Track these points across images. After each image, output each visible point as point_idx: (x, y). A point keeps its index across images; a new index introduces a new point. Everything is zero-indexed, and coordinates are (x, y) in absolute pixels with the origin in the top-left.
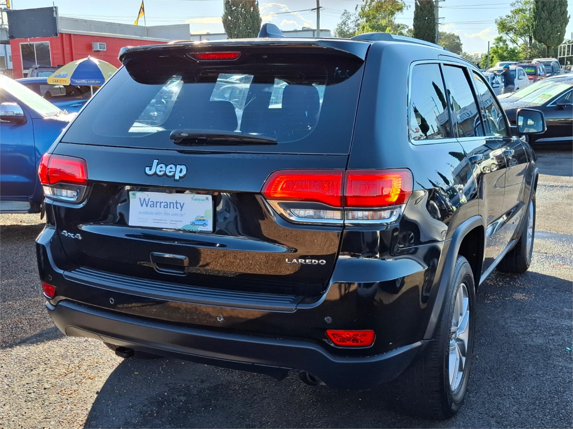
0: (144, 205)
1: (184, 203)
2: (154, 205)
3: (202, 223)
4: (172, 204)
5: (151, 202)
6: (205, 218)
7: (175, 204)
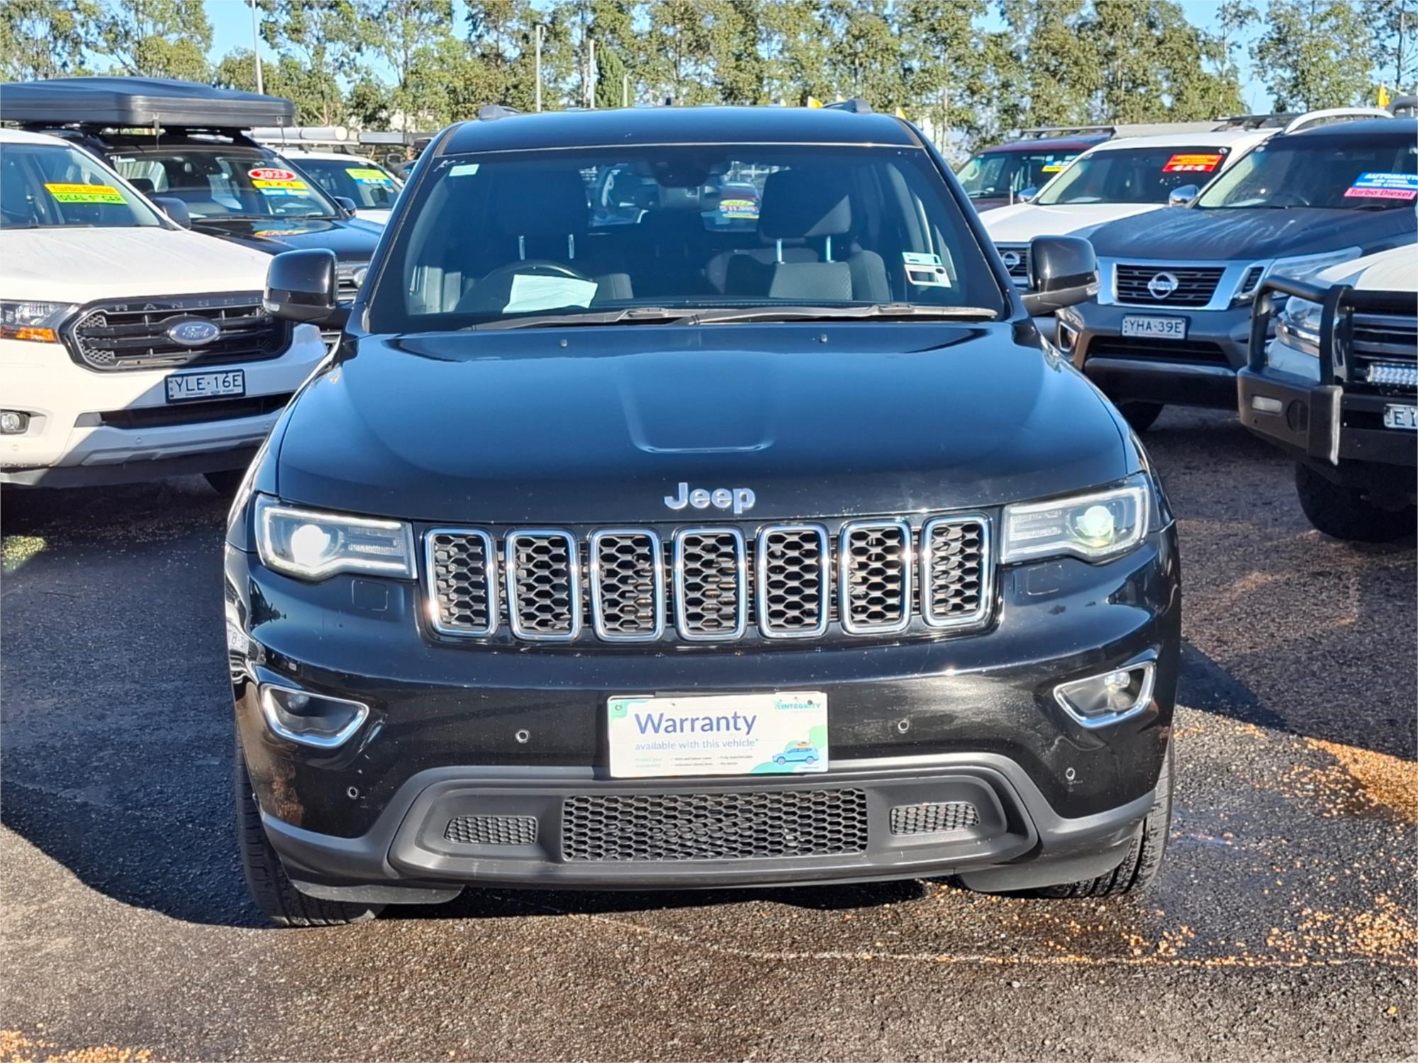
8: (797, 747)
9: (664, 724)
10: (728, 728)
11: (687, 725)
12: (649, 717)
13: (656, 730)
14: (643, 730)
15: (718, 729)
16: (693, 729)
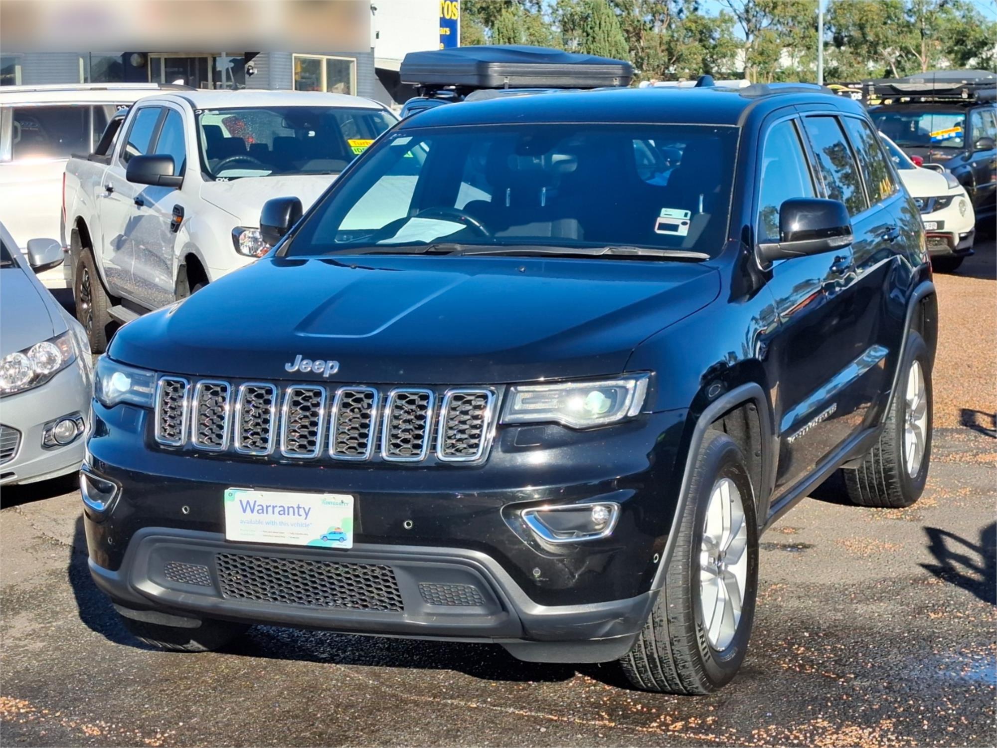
8: (334, 530)
9: (257, 508)
10: (294, 515)
11: (270, 509)
12: (248, 502)
13: (252, 511)
14: (244, 511)
15: (288, 514)
16: (273, 513)
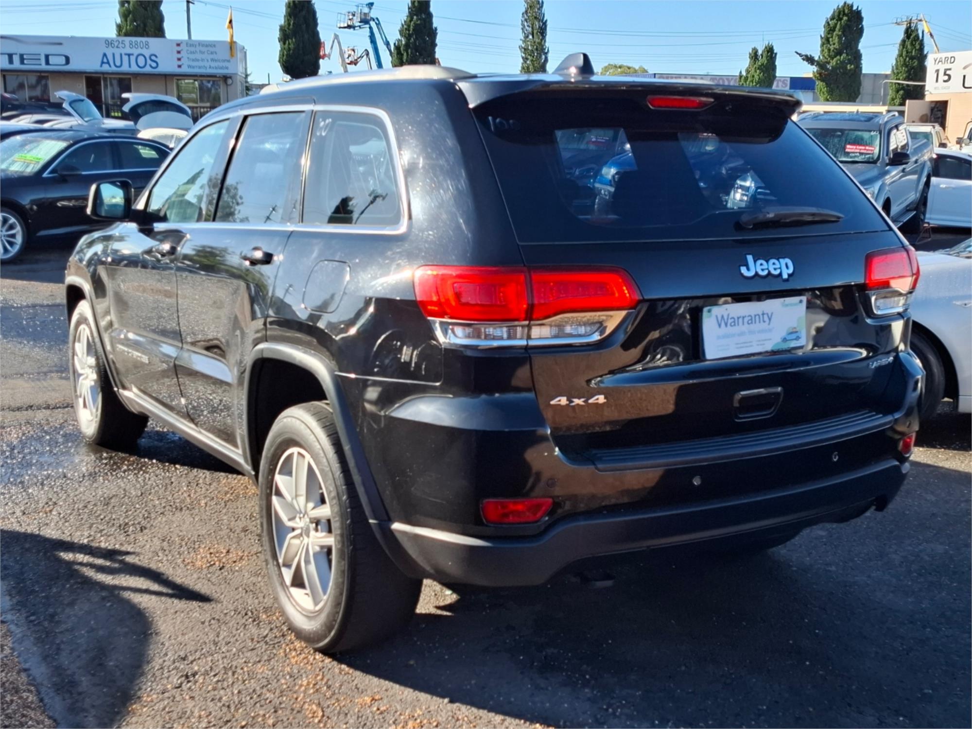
0: (723, 324)
1: (772, 313)
2: (735, 322)
3: (794, 336)
4: (757, 317)
5: (731, 318)
6: (798, 329)
7: (761, 316)
